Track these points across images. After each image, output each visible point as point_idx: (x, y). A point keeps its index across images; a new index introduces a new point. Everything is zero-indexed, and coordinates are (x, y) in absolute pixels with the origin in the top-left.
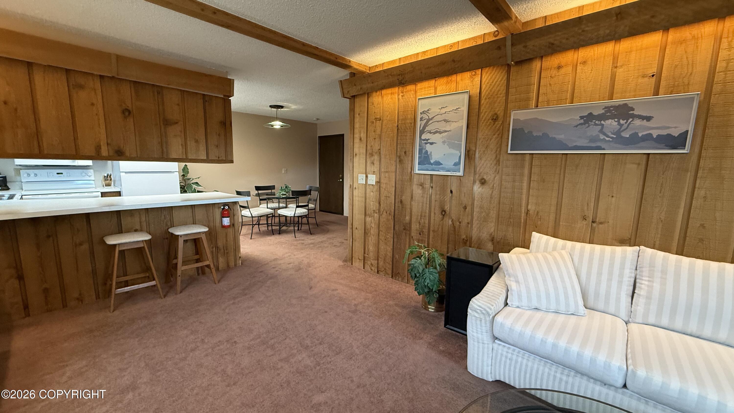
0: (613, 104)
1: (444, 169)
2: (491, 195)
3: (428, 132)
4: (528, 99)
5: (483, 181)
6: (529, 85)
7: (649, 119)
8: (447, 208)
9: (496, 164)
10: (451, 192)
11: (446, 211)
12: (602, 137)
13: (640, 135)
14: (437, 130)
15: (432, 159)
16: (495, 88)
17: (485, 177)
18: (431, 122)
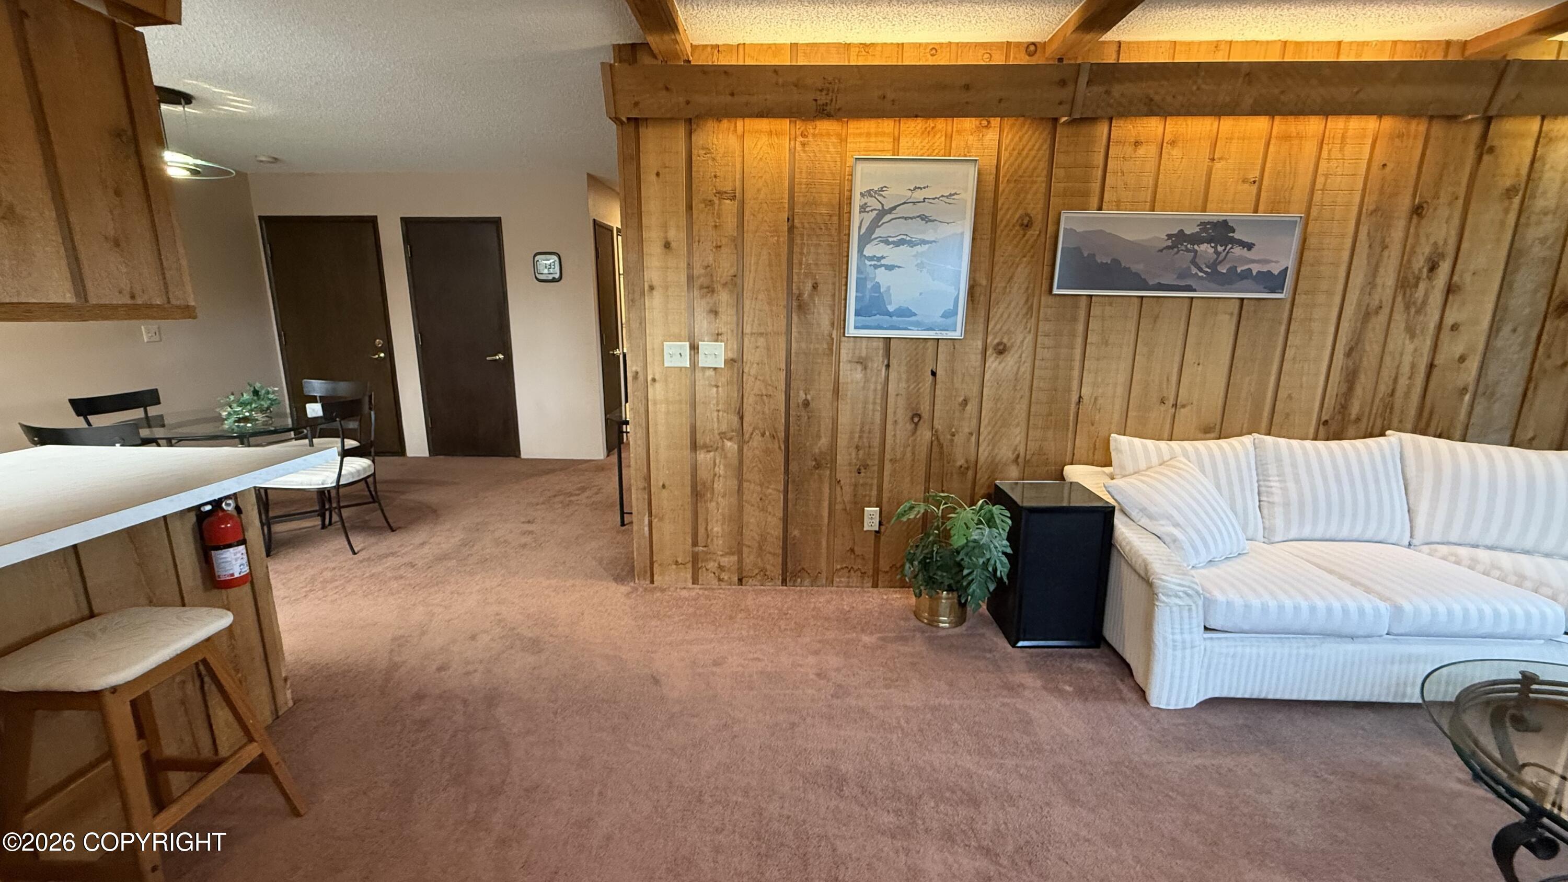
0: (1206, 219)
1: (919, 325)
2: (1017, 373)
3: (882, 241)
4: (1086, 194)
5: (1001, 347)
6: (1088, 166)
7: (1249, 246)
8: (925, 409)
9: (1027, 314)
10: (934, 374)
11: (923, 415)
12: (1194, 270)
13: (1239, 270)
14: (904, 237)
15: (890, 303)
16: (1027, 162)
17: (1005, 340)
18: (887, 218)
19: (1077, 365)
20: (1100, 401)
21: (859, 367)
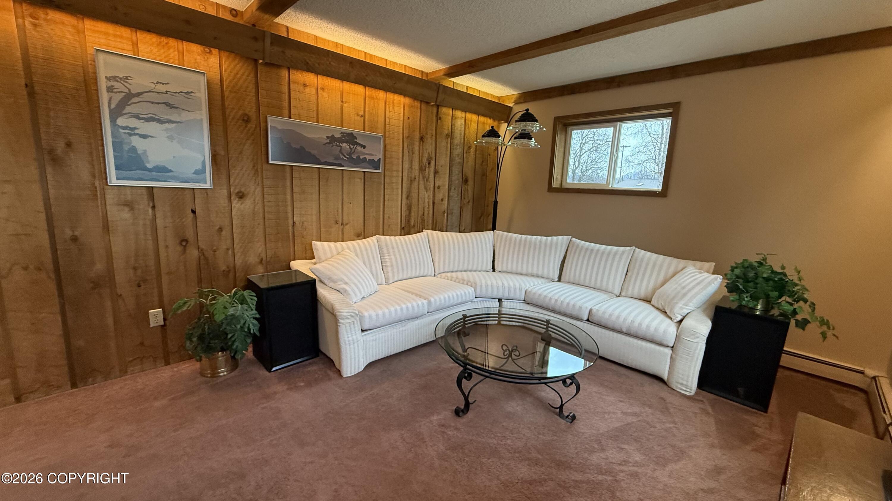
0: (344, 131)
1: (175, 179)
2: (254, 210)
3: (134, 117)
4: (281, 108)
5: (241, 194)
6: (280, 92)
7: (364, 147)
8: (190, 234)
9: (255, 174)
10: (194, 212)
11: (190, 240)
12: (342, 157)
13: (361, 157)
14: (154, 116)
15: (148, 162)
16: (241, 82)
17: (243, 190)
18: (135, 100)
19: (289, 203)
20: (305, 224)
21: (127, 209)
